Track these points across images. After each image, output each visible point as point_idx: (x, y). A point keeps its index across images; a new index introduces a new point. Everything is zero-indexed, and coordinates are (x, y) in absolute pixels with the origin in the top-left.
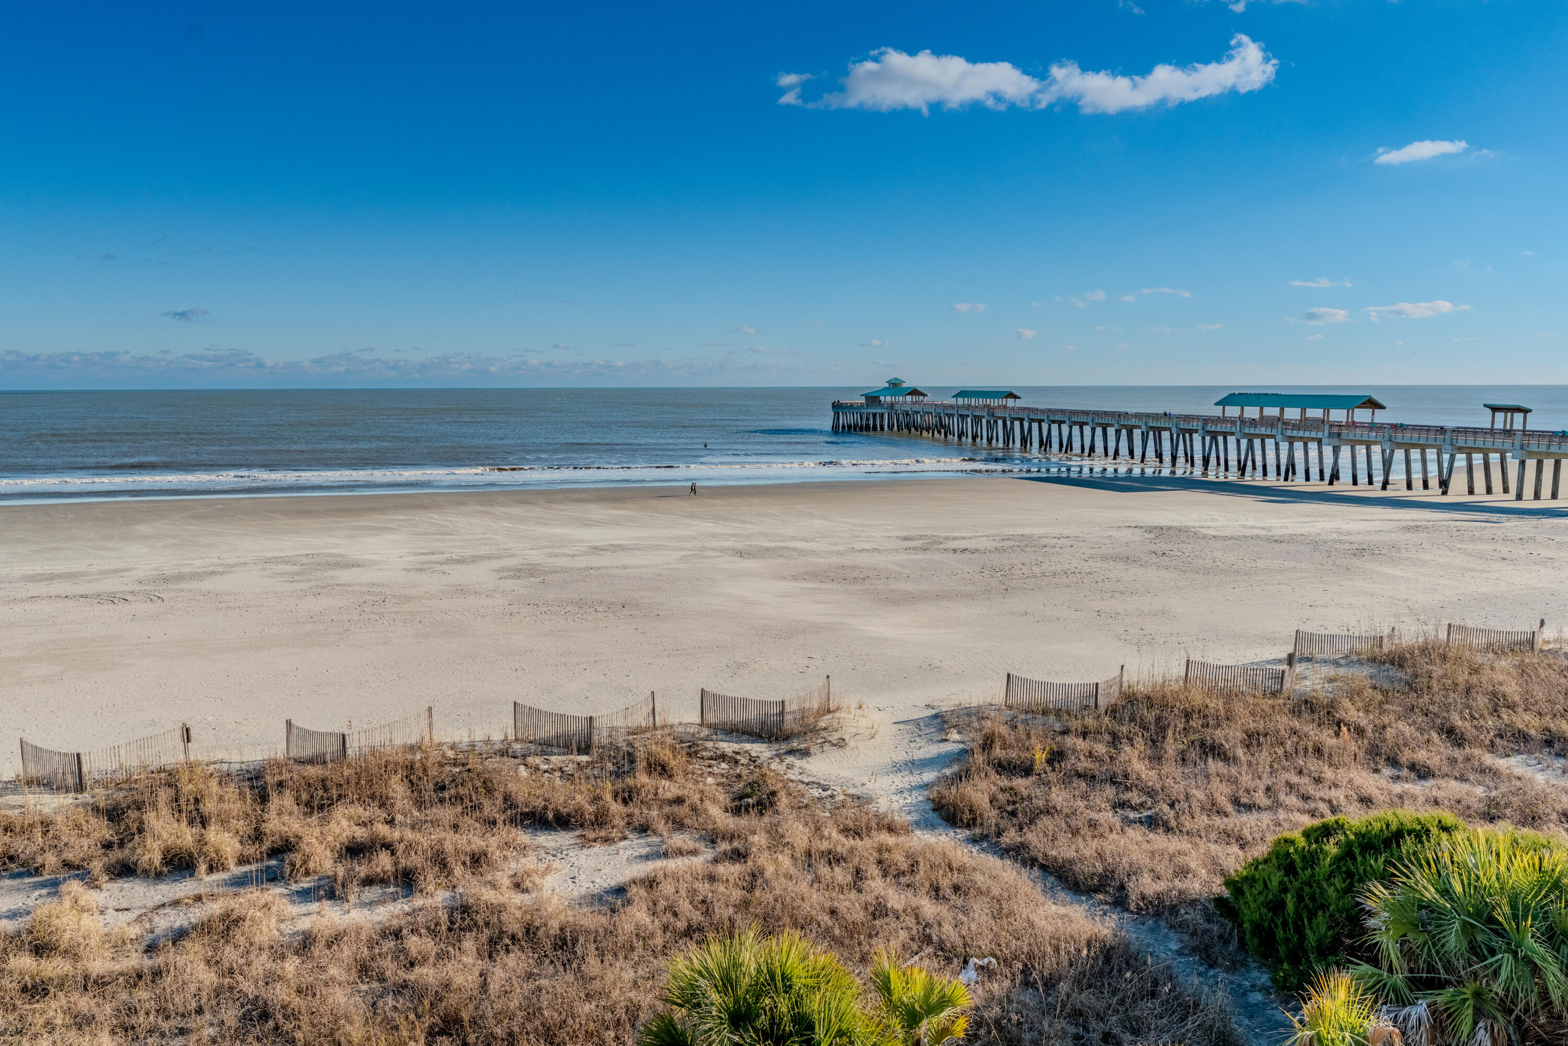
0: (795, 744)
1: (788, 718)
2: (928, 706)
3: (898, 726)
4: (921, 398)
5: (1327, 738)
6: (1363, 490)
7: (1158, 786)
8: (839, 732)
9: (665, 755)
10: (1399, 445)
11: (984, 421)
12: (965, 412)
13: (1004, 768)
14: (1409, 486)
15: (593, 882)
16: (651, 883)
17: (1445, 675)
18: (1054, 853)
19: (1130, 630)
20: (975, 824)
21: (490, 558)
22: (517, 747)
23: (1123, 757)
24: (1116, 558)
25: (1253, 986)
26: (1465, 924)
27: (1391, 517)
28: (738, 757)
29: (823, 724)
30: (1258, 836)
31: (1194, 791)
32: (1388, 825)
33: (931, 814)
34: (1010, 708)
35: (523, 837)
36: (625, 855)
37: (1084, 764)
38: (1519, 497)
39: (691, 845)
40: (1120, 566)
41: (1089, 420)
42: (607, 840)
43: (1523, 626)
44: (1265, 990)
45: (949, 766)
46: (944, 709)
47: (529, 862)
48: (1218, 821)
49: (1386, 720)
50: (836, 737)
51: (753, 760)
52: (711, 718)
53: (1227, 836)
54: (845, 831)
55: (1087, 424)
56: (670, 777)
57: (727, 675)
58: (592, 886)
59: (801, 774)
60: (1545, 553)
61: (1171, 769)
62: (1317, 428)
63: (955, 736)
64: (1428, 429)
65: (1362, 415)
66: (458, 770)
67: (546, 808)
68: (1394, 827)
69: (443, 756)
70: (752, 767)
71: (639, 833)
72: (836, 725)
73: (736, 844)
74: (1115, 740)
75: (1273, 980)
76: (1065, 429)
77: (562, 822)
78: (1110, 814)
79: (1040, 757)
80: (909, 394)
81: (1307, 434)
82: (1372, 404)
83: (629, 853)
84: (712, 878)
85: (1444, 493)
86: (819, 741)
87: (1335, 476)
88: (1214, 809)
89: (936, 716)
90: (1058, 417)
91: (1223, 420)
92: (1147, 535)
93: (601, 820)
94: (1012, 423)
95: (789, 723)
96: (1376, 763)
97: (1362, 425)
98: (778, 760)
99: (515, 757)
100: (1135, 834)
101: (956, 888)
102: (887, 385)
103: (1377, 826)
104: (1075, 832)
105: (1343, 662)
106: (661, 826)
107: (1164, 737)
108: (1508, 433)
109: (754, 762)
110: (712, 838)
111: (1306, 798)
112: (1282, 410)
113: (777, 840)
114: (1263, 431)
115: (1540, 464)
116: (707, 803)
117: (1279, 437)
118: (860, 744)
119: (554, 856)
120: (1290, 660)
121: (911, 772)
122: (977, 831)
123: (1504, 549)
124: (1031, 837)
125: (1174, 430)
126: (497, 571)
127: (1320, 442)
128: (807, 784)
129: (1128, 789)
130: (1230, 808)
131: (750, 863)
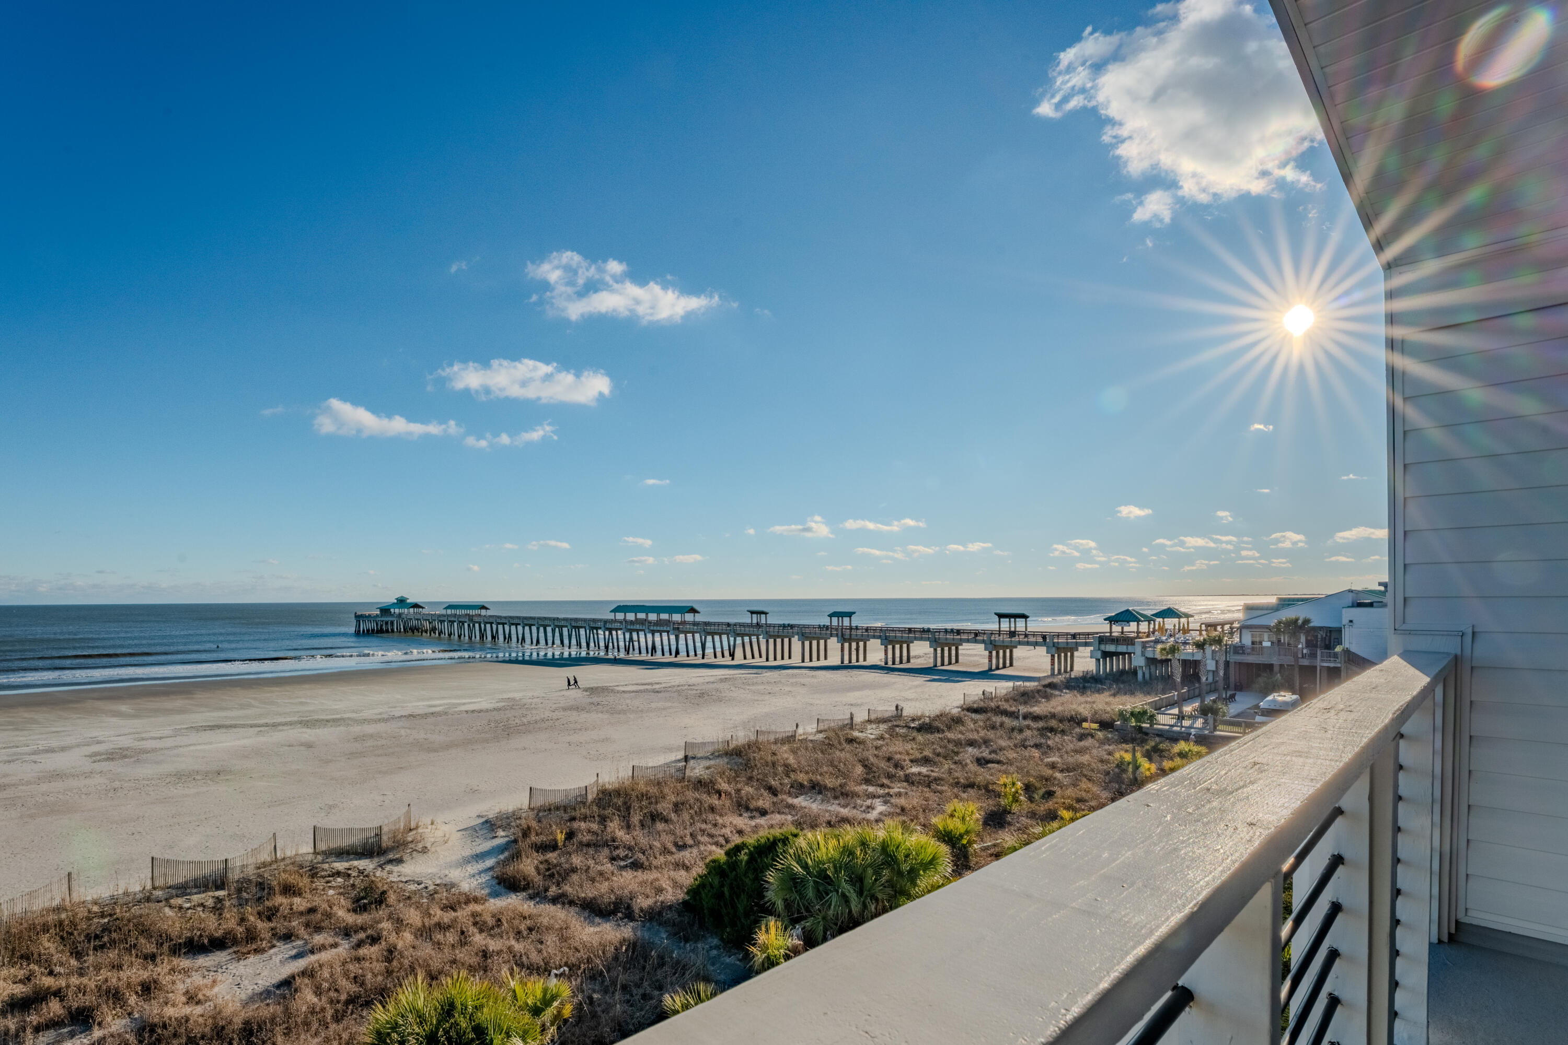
0: (390, 856)
1: (385, 838)
2: (479, 816)
3: (460, 832)
4: (421, 609)
5: (715, 801)
6: (692, 660)
7: (633, 843)
8: (422, 842)
9: (292, 879)
10: (709, 633)
11: (466, 625)
12: (453, 619)
13: (542, 848)
14: (715, 657)
15: (256, 984)
16: (308, 973)
17: (761, 758)
18: (583, 895)
19: (591, 752)
20: (529, 887)
21: (78, 746)
22: (158, 893)
23: (609, 830)
24: (571, 708)
25: (711, 947)
26: (815, 882)
27: (710, 674)
28: (350, 872)
29: (410, 839)
30: (693, 862)
31: (655, 843)
32: (768, 839)
33: (497, 887)
34: (533, 809)
35: (185, 963)
36: (277, 959)
37: (587, 838)
38: (767, 660)
39: (331, 940)
40: (575, 713)
41: (535, 623)
42: (256, 951)
43: (789, 729)
44: (717, 947)
45: (502, 852)
46: (491, 816)
47: (197, 979)
48: (669, 858)
49: (739, 786)
50: (421, 846)
51: (361, 872)
52: (322, 846)
53: (678, 865)
54: (444, 908)
55: (534, 625)
56: (300, 895)
57: (323, 814)
58: (256, 987)
59: (399, 876)
60: (787, 689)
61: (638, 832)
62: (667, 625)
63: (501, 833)
64: (722, 624)
65: (689, 617)
66: (106, 920)
67: (201, 936)
68: (771, 839)
69: (89, 912)
70: (362, 877)
71: (284, 940)
72: (419, 838)
73: (369, 932)
74: (603, 820)
75: (722, 939)
76: (507, 627)
77: (218, 944)
78: (609, 865)
79: (560, 837)
80: (412, 607)
81: (662, 628)
82: (693, 610)
83: (280, 957)
84: (358, 959)
85: (733, 659)
86: (408, 851)
87: (677, 653)
88: (665, 851)
89: (486, 822)
90: (516, 621)
91: (615, 621)
92: (585, 693)
93: (251, 936)
94: (485, 626)
95: (386, 841)
96: (740, 811)
97: (689, 623)
98: (380, 869)
99: (158, 902)
100: (628, 875)
101: (530, 929)
102: (396, 601)
103: (763, 841)
104: (593, 880)
105: (711, 757)
106: (302, 931)
107: (629, 814)
108: (758, 625)
109: (363, 873)
110: (347, 932)
111: (711, 836)
112: (647, 614)
113: (399, 924)
114: (638, 627)
115: (775, 641)
116: (335, 908)
117: (647, 631)
118: (438, 849)
119: (215, 972)
120: (686, 759)
121: (477, 862)
122: (531, 891)
123: (768, 688)
124: (567, 888)
125: (587, 627)
126: (90, 756)
127: (668, 632)
128: (406, 882)
129: (617, 848)
130: (674, 850)
131: (384, 943)
